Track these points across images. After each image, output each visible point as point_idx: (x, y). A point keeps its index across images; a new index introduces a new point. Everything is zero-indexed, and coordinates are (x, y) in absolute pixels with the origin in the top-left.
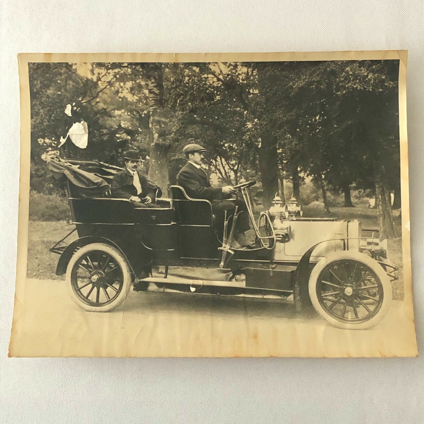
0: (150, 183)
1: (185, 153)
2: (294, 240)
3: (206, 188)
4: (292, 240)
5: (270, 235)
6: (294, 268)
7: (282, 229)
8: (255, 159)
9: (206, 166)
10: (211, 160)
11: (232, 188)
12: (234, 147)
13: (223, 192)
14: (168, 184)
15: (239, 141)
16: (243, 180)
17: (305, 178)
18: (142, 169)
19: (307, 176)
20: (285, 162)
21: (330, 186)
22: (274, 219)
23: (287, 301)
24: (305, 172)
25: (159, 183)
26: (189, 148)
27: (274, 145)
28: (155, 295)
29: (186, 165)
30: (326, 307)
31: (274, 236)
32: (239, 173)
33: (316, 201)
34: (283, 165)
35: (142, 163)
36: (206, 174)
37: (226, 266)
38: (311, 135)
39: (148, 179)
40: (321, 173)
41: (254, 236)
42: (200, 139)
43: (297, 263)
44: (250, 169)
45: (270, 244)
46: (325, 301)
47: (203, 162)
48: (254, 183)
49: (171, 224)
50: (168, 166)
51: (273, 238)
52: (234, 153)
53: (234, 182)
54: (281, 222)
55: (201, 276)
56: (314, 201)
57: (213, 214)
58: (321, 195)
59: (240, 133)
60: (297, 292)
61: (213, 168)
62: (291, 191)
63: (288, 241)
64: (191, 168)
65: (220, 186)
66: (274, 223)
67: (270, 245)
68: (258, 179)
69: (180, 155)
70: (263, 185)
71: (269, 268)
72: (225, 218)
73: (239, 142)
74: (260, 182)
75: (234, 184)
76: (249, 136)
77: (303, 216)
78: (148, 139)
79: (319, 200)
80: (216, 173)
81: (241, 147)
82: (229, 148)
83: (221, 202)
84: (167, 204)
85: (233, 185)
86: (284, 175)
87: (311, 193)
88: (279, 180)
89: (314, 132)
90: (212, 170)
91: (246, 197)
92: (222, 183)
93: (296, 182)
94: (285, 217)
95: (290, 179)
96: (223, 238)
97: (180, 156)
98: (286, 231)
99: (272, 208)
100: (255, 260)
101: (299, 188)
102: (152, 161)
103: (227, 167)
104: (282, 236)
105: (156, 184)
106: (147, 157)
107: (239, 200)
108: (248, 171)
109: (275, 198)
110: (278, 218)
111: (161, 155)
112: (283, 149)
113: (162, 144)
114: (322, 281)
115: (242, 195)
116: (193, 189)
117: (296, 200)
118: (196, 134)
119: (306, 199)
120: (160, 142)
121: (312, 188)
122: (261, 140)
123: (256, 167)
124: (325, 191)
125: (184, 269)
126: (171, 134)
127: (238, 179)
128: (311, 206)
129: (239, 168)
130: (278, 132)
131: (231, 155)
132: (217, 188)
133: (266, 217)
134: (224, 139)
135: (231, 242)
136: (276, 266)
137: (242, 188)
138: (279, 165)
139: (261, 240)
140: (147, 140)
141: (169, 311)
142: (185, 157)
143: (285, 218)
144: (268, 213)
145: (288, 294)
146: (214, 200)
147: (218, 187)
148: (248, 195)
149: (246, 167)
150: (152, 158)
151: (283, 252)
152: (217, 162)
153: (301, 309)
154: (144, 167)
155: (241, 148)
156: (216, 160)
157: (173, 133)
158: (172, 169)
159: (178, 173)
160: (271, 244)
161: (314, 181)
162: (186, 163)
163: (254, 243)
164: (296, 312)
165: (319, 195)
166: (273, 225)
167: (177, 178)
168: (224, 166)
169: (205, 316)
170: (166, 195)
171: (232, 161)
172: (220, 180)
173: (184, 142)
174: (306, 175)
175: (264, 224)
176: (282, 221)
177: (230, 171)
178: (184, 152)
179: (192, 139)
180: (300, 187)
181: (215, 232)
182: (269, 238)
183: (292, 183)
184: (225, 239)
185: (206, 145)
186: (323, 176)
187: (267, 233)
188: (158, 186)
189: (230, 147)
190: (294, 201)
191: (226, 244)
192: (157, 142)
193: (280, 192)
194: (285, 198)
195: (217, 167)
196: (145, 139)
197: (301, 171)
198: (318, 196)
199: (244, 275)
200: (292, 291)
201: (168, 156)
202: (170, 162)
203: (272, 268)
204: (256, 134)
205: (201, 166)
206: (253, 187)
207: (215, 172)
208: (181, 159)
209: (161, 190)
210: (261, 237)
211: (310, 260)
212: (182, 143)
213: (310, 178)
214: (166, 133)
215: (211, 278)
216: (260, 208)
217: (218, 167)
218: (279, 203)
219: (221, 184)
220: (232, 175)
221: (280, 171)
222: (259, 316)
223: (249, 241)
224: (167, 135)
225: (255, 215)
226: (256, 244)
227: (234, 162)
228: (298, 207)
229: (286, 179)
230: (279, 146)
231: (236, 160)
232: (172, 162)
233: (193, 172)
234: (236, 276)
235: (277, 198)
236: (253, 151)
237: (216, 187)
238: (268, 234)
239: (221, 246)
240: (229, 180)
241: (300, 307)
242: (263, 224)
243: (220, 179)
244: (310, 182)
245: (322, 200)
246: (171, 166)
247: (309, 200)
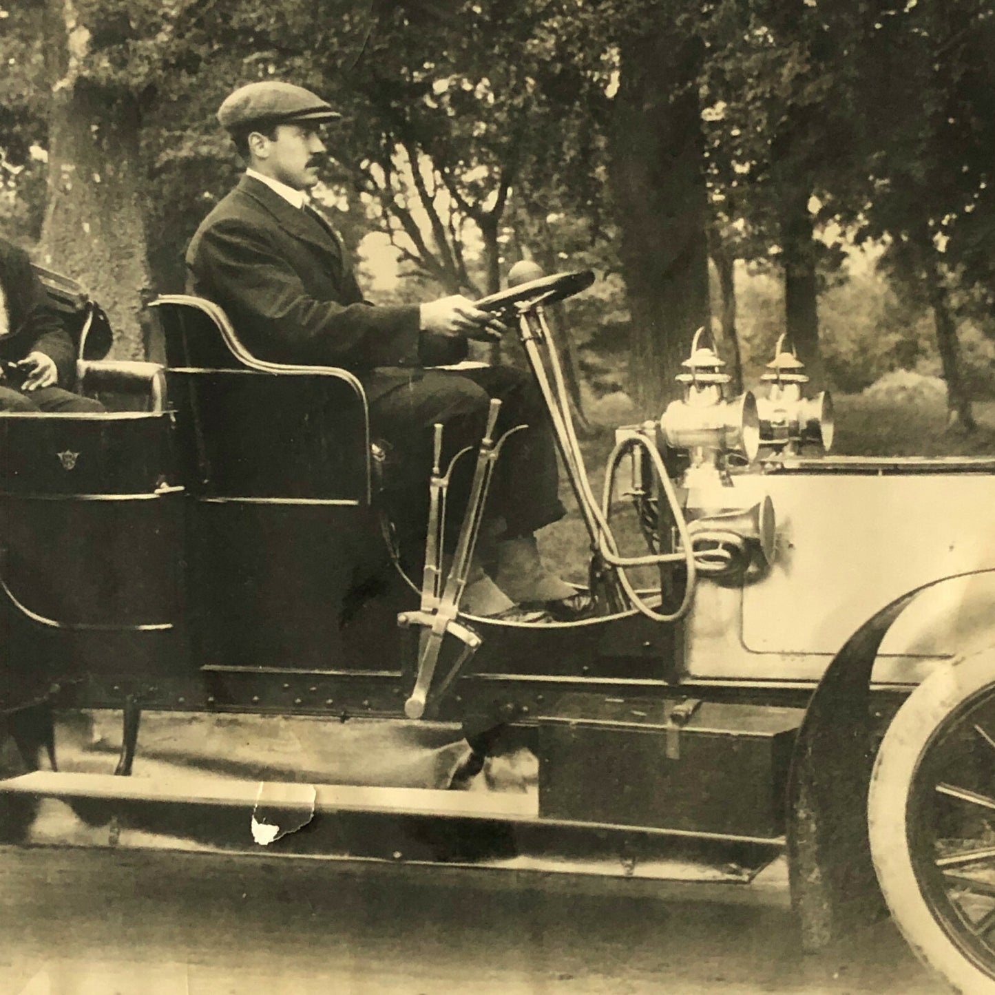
0: (52, 283)
1: (228, 129)
2: (787, 572)
3: (335, 308)
4: (777, 572)
5: (666, 549)
6: (792, 718)
7: (727, 515)
8: (587, 155)
9: (337, 193)
10: (364, 165)
11: (468, 306)
12: (479, 96)
13: (422, 328)
14: (140, 288)
15: (504, 63)
16: (526, 266)
17: (843, 249)
18: (8, 210)
19: (859, 240)
20: (741, 169)
21: (978, 290)
22: (687, 463)
23: (752, 891)
24: (848, 219)
25: (96, 280)
26: (252, 104)
27: (682, 84)
28: (64, 865)
29: (234, 192)
30: (956, 922)
31: (685, 552)
32: (506, 230)
33: (901, 372)
34: (735, 184)
35: (11, 184)
36: (338, 234)
37: (436, 709)
38: (878, 26)
39: (38, 265)
40: (931, 223)
41: (581, 551)
42: (308, 53)
43: (809, 692)
44: (565, 206)
45: (663, 593)
46: (954, 895)
47: (321, 178)
48: (586, 279)
49: (158, 491)
50: (142, 197)
51: (682, 564)
52: (483, 126)
53: (479, 277)
54: (723, 478)
55: (308, 763)
56: (892, 369)
57: (372, 441)
58: (929, 338)
59: (509, 21)
60: (808, 845)
61: (372, 206)
62: (774, 318)
63: (753, 580)
64: (265, 209)
65: (408, 296)
66: (685, 486)
67: (664, 600)
68: (605, 259)
69: (205, 138)
70: (630, 292)
71: (659, 719)
72: (436, 463)
73: (507, 70)
74: (610, 277)
75: (483, 288)
76: (559, 37)
77: (837, 449)
78: (40, 57)
79: (922, 363)
80: (390, 232)
81: (516, 92)
82: (453, 103)
83: (417, 379)
84: (137, 389)
85: (473, 292)
86: (738, 240)
87: (879, 326)
88: (711, 264)
89: (892, 13)
90: (370, 216)
91: (544, 354)
92: (420, 282)
93: (798, 272)
94: (742, 452)
95: (768, 257)
96: (424, 564)
97: (205, 144)
98: (746, 527)
99: (674, 407)
100: (585, 674)
101: (814, 304)
102: (60, 173)
103: (443, 201)
104: (726, 554)
105: (83, 286)
106: (37, 152)
107: (505, 369)
108: (552, 218)
109: (688, 356)
110: (705, 458)
111: (105, 141)
112: (733, 104)
113: (109, 79)
114: (940, 789)
115: (524, 343)
116: (272, 312)
117: (796, 364)
118: (285, 28)
119: (850, 358)
120: (103, 74)
121: (882, 302)
122: (616, 59)
123: (594, 199)
124: (952, 316)
125: (219, 723)
126: (159, 29)
127: (501, 260)
128: (877, 392)
129: (507, 203)
130: (708, 16)
131: (467, 140)
132: (395, 306)
133: (646, 455)
134: (426, 54)
135: (464, 582)
136: (697, 708)
137: (523, 305)
138: (709, 185)
139: (620, 571)
140: (34, 61)
141: (138, 948)
142: (231, 148)
143: (742, 462)
144: (653, 433)
145: (764, 856)
146: (379, 370)
147: (400, 303)
148: (550, 341)
149: (544, 198)
150: (58, 153)
151: (732, 635)
152: (393, 176)
153: (827, 933)
154: (20, 201)
155: (519, 101)
156: (390, 161)
157: (169, 28)
158: (162, 214)
159: (192, 233)
160: (669, 592)
161: (890, 269)
162: (236, 182)
163: (586, 588)
164: (805, 953)
165: (919, 335)
166: (683, 493)
167: (190, 256)
168: (430, 194)
169: (323, 977)
170: (133, 346)
171: (468, 165)
172: (410, 265)
173: (226, 73)
174: (851, 236)
175: (632, 491)
176: (728, 475)
177: (463, 220)
178: (223, 123)
179: (266, 54)
180: (819, 298)
181: (386, 535)
182: (660, 564)
183: (780, 276)
184: (433, 568)
185: (334, 86)
186: (941, 242)
187: (650, 538)
188: (91, 301)
189: (458, 96)
190: (791, 371)
191: (439, 592)
192: (86, 73)
193: (716, 324)
194: (744, 357)
195: (392, 197)
196: (23, 59)
197: (826, 214)
198: (915, 344)
199: (530, 755)
200: (781, 841)
201: (143, 144)
202: (153, 174)
203: (675, 718)
204: (592, 27)
205: (309, 193)
206: (578, 302)
207: (383, 223)
208: (209, 160)
209: (106, 321)
210: (621, 555)
211: (874, 678)
212: (215, 78)
213: (875, 250)
214: (133, 25)
215: (360, 768)
216: (613, 412)
217: (398, 199)
218: (710, 384)
219: (413, 285)
220: (471, 239)
221: (715, 218)
222: (609, 973)
223: (557, 579)
224: (137, 38)
225: (588, 444)
226: (592, 592)
227: (478, 173)
228: (810, 399)
229: (748, 260)
230: (709, 85)
231: (490, 165)
232: (164, 176)
233: (271, 225)
234: (487, 760)
235: (701, 356)
236: (578, 115)
237: (389, 301)
238: (656, 545)
239: (415, 605)
240: (457, 265)
241: (825, 925)
242: (628, 488)
243: (410, 261)
244: (871, 273)
245: (936, 363)
246: (157, 197)
247: (867, 365)
